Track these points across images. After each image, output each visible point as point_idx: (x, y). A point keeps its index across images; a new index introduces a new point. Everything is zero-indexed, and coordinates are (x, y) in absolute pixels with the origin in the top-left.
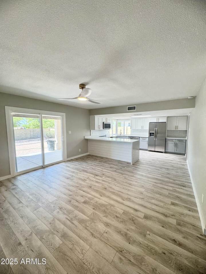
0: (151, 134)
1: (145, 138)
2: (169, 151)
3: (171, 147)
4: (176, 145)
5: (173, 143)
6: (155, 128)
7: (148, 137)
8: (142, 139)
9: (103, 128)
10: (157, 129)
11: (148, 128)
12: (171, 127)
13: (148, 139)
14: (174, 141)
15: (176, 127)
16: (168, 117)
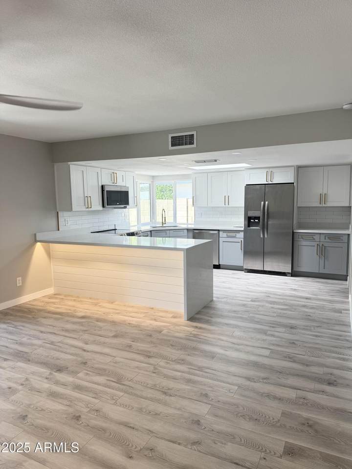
0: (250, 221)
1: (233, 234)
2: (304, 269)
3: (308, 257)
4: (322, 251)
5: (315, 244)
6: (262, 203)
7: (243, 229)
8: (225, 235)
9: (103, 206)
10: (267, 203)
11: (242, 203)
12: (307, 198)
13: (242, 235)
14: (317, 238)
15: (323, 198)
16: (299, 168)
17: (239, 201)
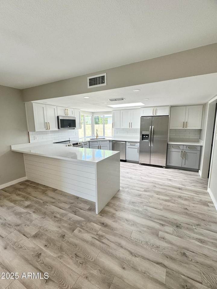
0: (143, 137)
1: (134, 144)
2: (173, 164)
3: (176, 158)
4: (184, 155)
5: (180, 151)
6: (150, 127)
7: (139, 140)
8: (129, 144)
9: (59, 128)
10: (153, 127)
11: (139, 127)
12: (175, 124)
13: (138, 144)
14: (181, 147)
15: (185, 124)
16: (172, 107)
17: (137, 125)
